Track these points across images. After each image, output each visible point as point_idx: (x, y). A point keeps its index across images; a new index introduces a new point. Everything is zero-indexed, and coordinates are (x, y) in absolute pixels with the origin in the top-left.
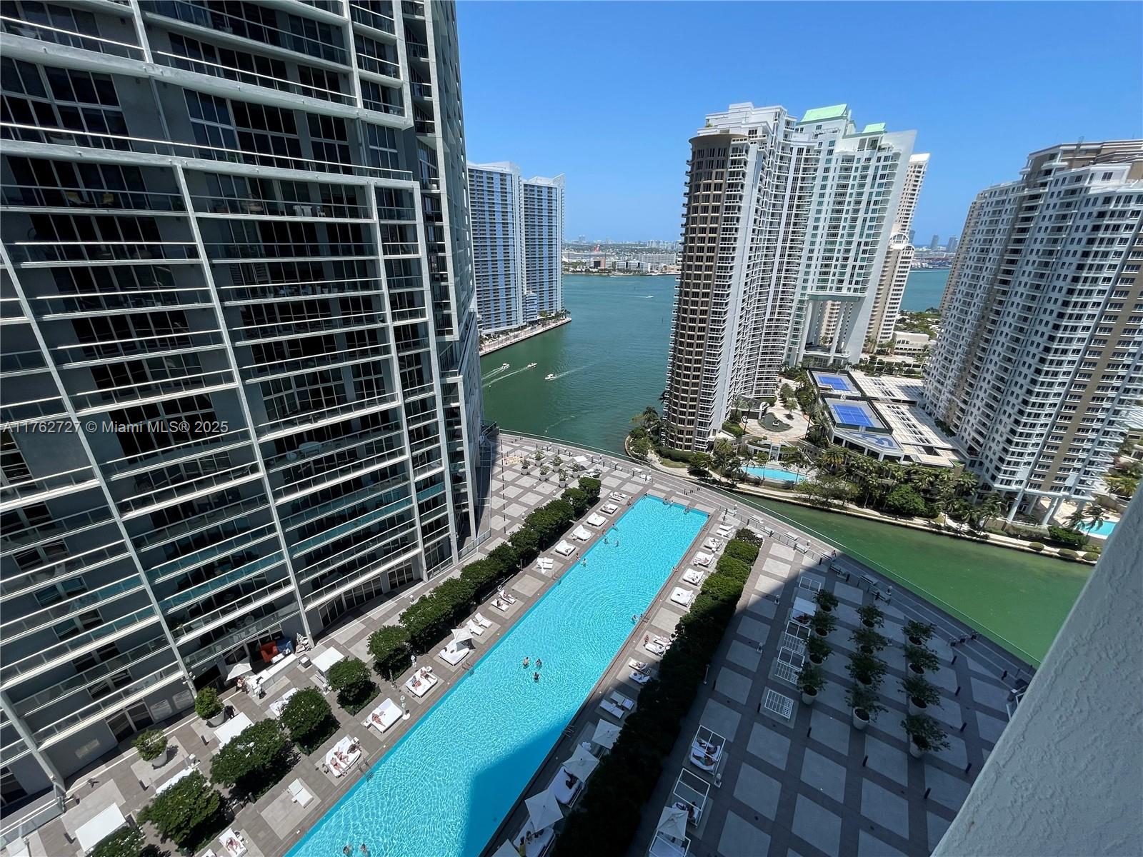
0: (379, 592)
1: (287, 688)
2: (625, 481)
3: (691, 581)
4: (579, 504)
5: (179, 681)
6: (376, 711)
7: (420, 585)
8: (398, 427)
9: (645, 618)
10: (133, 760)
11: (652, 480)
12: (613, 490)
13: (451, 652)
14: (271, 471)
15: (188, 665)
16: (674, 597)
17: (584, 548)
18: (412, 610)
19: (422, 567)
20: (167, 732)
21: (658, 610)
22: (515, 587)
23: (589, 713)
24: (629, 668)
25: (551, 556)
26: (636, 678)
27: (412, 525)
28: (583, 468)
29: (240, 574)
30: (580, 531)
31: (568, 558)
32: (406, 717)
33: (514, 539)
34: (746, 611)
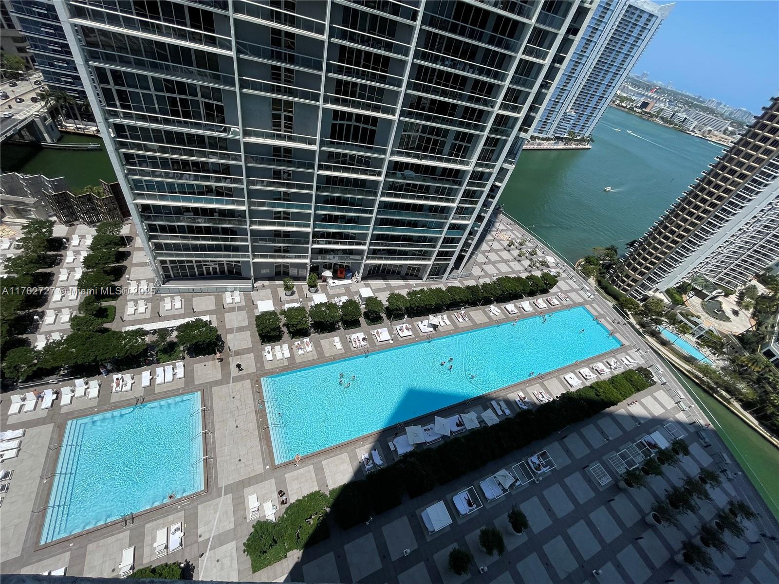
0: (399, 273)
1: (344, 295)
2: (573, 290)
3: (584, 376)
4: (535, 288)
5: (306, 264)
6: (379, 330)
7: (419, 282)
8: (460, 184)
9: (541, 377)
10: (279, 286)
11: (593, 300)
12: (562, 291)
13: (424, 325)
14: (387, 179)
15: (311, 258)
16: (567, 377)
17: (523, 315)
18: (415, 293)
19: (426, 273)
20: (296, 283)
21: (552, 378)
22: (471, 313)
23: (483, 402)
24: (516, 395)
25: (500, 309)
26: (519, 404)
27: (434, 247)
28: (548, 267)
29: (348, 228)
30: (526, 304)
31: (510, 315)
32: (391, 342)
33: (485, 286)
34: (611, 415)
